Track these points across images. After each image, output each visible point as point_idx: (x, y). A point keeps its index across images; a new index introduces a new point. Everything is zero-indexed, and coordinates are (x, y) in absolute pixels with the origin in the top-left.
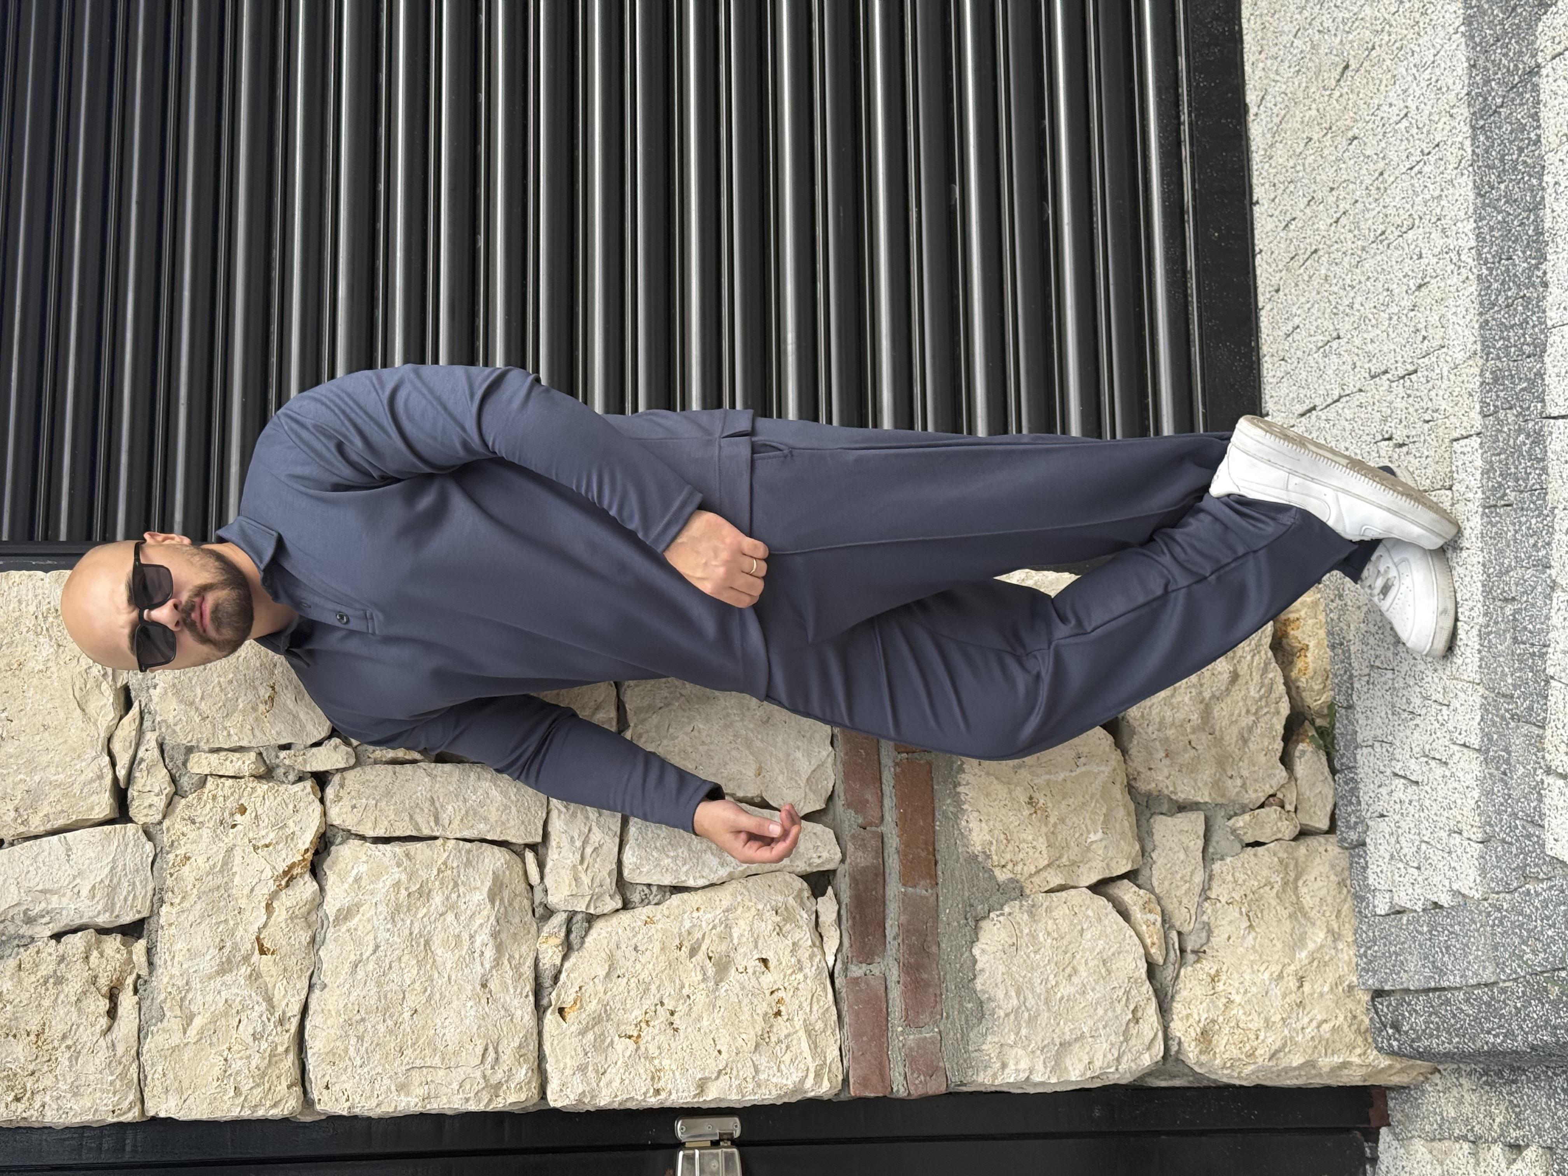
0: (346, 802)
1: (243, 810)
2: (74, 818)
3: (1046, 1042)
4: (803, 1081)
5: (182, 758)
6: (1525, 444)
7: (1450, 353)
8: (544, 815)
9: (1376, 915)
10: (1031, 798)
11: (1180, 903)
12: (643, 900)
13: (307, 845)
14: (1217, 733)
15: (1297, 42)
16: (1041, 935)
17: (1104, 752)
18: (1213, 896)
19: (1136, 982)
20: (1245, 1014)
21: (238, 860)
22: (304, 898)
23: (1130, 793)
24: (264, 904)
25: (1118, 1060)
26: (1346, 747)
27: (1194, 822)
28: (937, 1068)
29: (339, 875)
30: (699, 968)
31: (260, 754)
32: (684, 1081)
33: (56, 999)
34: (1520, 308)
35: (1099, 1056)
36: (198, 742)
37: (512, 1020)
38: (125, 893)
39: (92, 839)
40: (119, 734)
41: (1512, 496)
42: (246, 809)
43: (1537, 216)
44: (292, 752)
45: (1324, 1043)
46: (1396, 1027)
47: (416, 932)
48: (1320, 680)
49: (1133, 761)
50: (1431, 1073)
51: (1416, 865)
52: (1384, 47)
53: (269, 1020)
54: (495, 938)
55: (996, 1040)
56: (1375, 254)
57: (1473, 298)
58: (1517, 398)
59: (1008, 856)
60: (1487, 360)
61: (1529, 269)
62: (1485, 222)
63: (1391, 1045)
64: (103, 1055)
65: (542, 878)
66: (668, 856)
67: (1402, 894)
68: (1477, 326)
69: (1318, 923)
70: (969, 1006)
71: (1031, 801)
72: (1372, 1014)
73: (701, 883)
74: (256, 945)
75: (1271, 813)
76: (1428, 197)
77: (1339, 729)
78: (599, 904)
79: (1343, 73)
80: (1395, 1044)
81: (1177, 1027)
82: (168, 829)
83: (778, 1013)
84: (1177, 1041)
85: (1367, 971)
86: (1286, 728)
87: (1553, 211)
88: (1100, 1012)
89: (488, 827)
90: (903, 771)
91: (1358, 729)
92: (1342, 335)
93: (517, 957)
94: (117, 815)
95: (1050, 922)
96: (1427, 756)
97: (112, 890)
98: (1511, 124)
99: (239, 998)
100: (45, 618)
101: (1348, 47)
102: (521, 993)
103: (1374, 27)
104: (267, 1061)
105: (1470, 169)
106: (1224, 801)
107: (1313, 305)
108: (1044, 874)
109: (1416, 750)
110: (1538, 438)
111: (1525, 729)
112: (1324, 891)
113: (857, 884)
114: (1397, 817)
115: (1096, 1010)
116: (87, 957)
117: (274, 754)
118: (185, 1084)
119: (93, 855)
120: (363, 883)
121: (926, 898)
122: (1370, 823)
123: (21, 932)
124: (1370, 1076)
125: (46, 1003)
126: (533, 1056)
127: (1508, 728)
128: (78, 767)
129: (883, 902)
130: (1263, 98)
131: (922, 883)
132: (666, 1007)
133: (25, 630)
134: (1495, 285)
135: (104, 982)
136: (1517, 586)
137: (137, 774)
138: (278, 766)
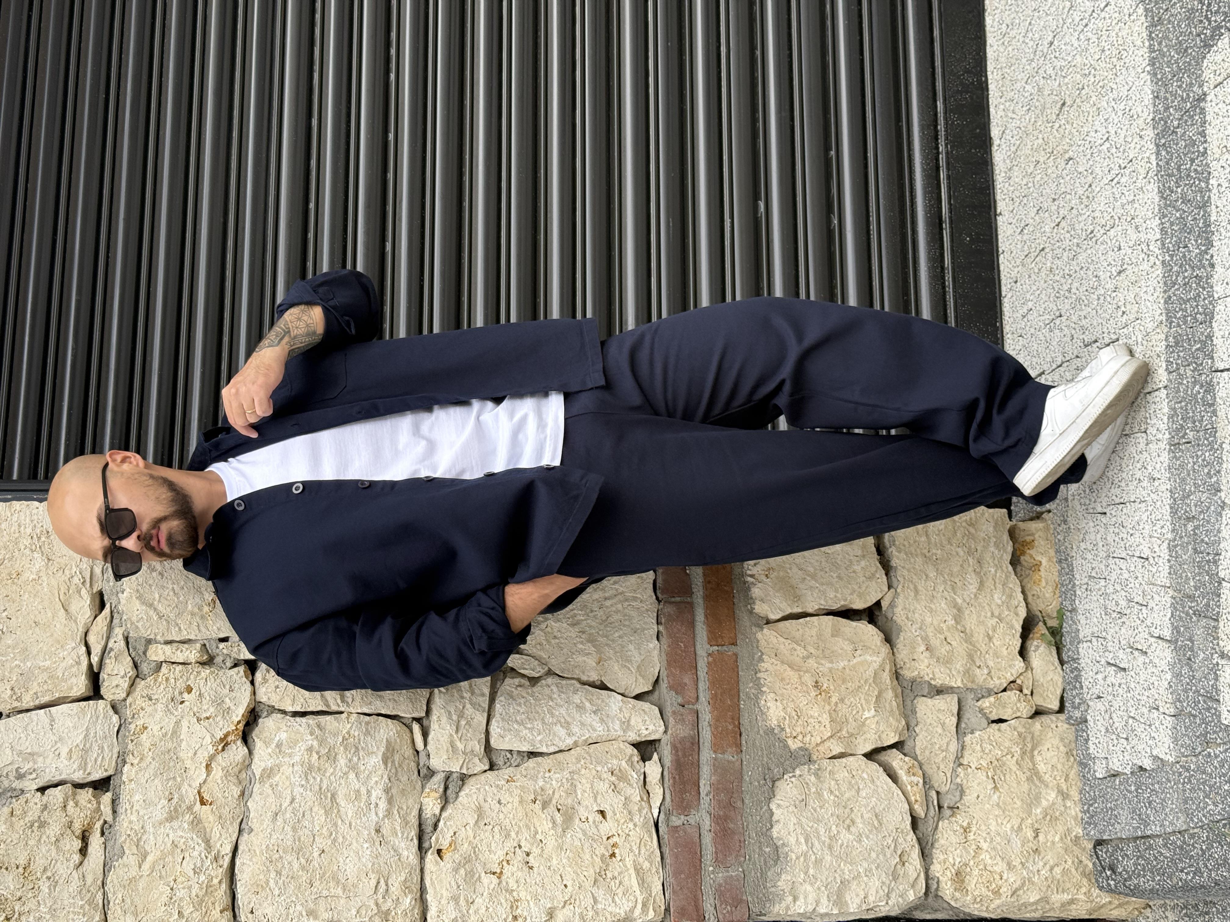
0: (271, 684)
1: (189, 690)
2: (57, 695)
3: (829, 880)
4: (632, 910)
5: (142, 649)
6: (1199, 393)
7: (1143, 324)
8: (428, 695)
9: (1096, 778)
10: (817, 682)
11: (938, 768)
12: (505, 763)
13: (239, 718)
14: (967, 631)
15: (1028, 87)
16: (825, 793)
17: (876, 646)
18: (965, 763)
19: (902, 832)
20: (991, 858)
21: (184, 729)
22: (236, 761)
23: (897, 679)
24: (204, 765)
25: (888, 896)
26: (1071, 643)
27: (949, 703)
28: (741, 901)
29: (265, 742)
30: (549, 818)
31: (205, 645)
32: (537, 909)
33: (39, 840)
34: (1194, 285)
35: (873, 891)
36: (156, 636)
37: (399, 859)
38: (95, 755)
39: (70, 712)
40: (94, 629)
41: (1191, 435)
42: (192, 689)
43: (1205, 212)
44: (229, 643)
45: (1056, 882)
46: (1113, 869)
47: (324, 787)
48: (1051, 590)
49: (899, 653)
50: (1144, 909)
51: (1125, 736)
52: (1091, 87)
53: (207, 857)
54: (388, 793)
55: (789, 878)
56: (1086, 249)
57: (1159, 279)
58: (1193, 357)
59: (799, 729)
60: (1170, 328)
61: (1200, 254)
62: (1166, 219)
63: (1109, 885)
64: (75, 883)
65: (425, 745)
66: (526, 728)
67: (1115, 760)
68: (1162, 301)
69: (1051, 785)
70: (767, 850)
71: (817, 685)
72: (1094, 859)
73: (552, 749)
74: (197, 797)
75: (1012, 695)
76: (1125, 201)
77: (1066, 628)
78: (470, 766)
79: (1061, 109)
80: (1112, 883)
81: (936, 869)
82: (130, 704)
83: (613, 855)
84: (936, 880)
85: (1090, 824)
86: (1024, 627)
87: (1217, 207)
88: (873, 855)
89: (383, 703)
90: (714, 660)
91: (1080, 628)
92: (1063, 313)
93: (405, 808)
94: (92, 694)
95: (833, 783)
96: (1132, 648)
97: (86, 751)
98: (1185, 140)
99: (184, 840)
100: (39, 538)
101: (1064, 88)
102: (407, 838)
103: (1083, 72)
104: (204, 890)
105: (1156, 178)
106: (975, 687)
107: (1041, 292)
108: (827, 744)
109: (1123, 642)
110: (1210, 388)
111: (1204, 622)
112: (1055, 760)
113: (677, 751)
114: (1110, 698)
115: (869, 854)
116: (65, 806)
117: (214, 645)
118: (140, 909)
119: (71, 725)
120: (284, 747)
121: (733, 762)
122: (1090, 703)
123: (13, 786)
124: (1095, 911)
125: (32, 842)
126: (416, 888)
127: (1191, 622)
128: (61, 655)
129: (697, 766)
130: (1004, 132)
131: (729, 750)
132: (523, 849)
133: (22, 548)
134: (1175, 269)
135: (78, 827)
136: (1196, 506)
137: (107, 661)
138: (218, 655)
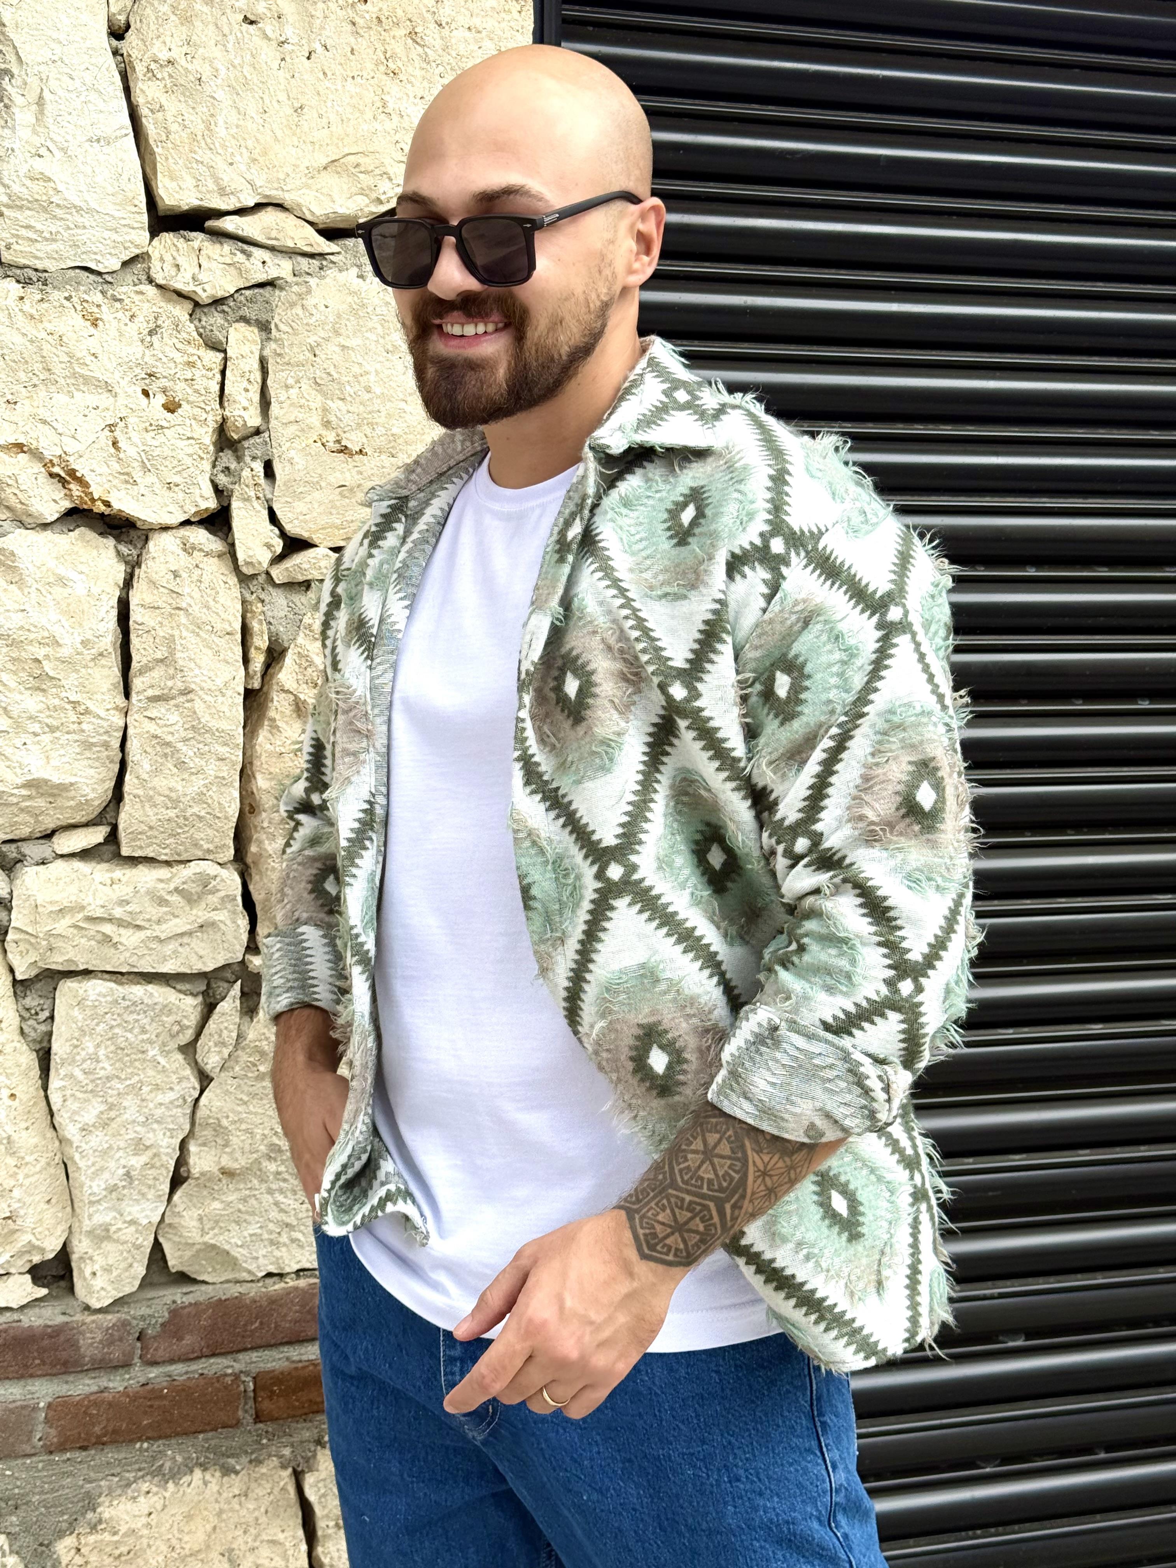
0: (183, 561)
1: (171, 407)
2: (158, 150)
5: (252, 315)
8: (164, 858)
12: (28, 1010)
13: (116, 505)
21: (92, 400)
22: (33, 501)
24: (23, 440)
29: (68, 552)
31: (258, 433)
36: (276, 340)
38: (39, 226)
39: (125, 177)
40: (289, 222)
42: (172, 411)
44: (262, 480)
65: (61, 856)
66: (98, 1046)
73: (55, 1099)
78: (22, 947)
82: (142, 293)
89: (145, 776)
90: (227, 1387)
94: (161, 213)
97: (45, 207)
113: (51, 1336)
117: (259, 454)
119: (99, 178)
120: (58, 591)
121: (29, 1440)
128: (238, 158)
129: (23, 1374)
131: (53, 1432)
137: (227, 247)
138: (239, 459)
